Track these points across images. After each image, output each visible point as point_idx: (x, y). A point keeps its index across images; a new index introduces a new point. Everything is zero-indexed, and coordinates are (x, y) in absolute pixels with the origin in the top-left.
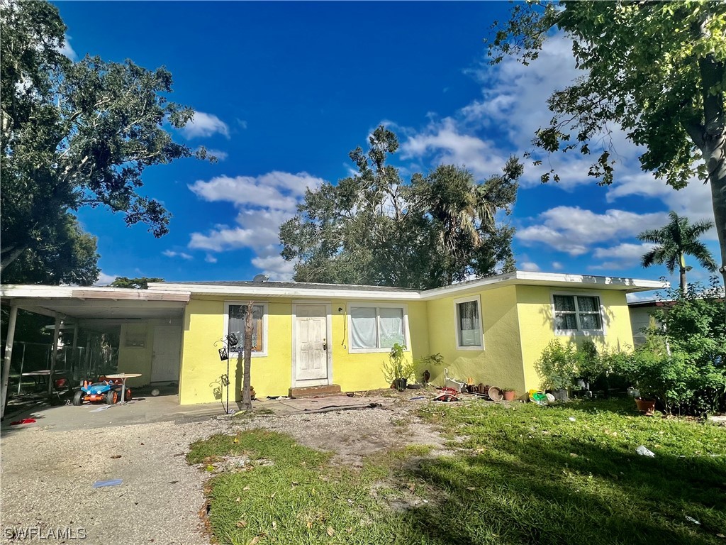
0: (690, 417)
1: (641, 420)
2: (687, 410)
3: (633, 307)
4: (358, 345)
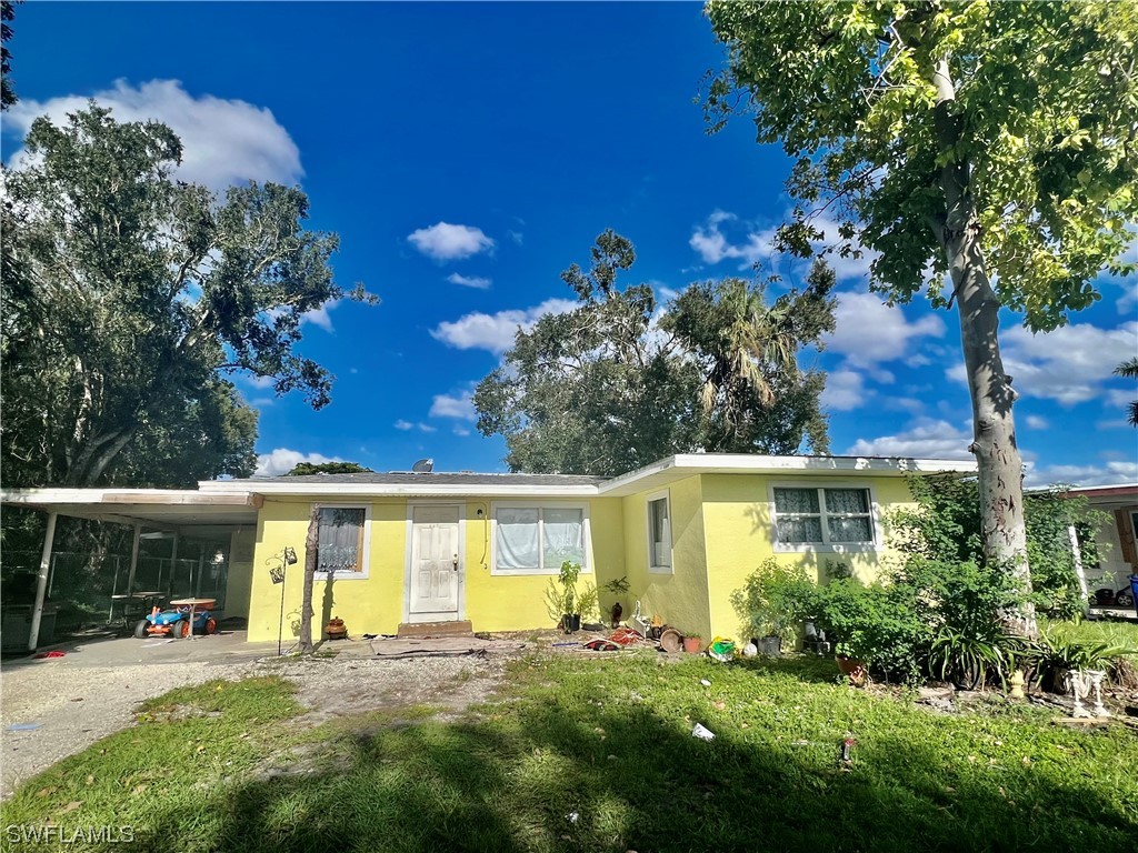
4: (508, 564)
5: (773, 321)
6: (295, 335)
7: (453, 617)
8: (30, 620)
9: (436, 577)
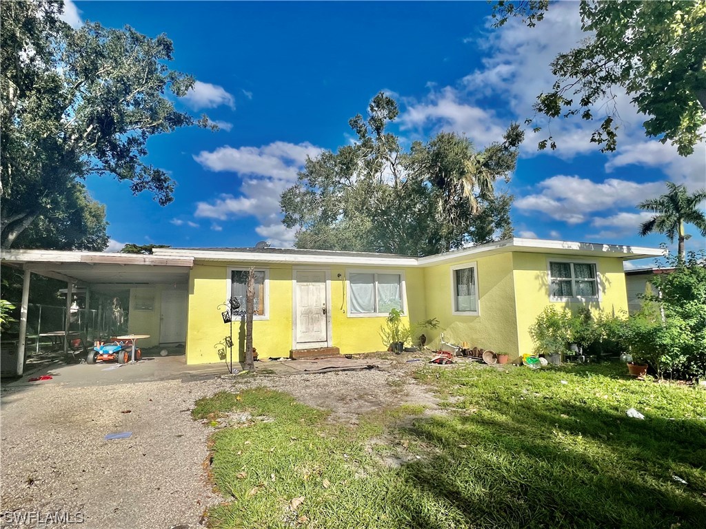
0: (682, 381)
1: (633, 384)
2: (679, 375)
3: (629, 274)
4: (356, 310)
6: (143, 152)
7: (324, 345)
9: (312, 319)
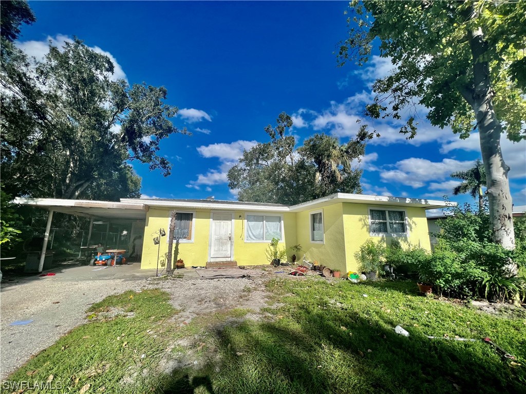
0: (458, 300)
2: (456, 294)
3: (430, 220)
4: (251, 238)
5: (342, 150)
6: (157, 148)
7: (229, 259)
8: (39, 258)
